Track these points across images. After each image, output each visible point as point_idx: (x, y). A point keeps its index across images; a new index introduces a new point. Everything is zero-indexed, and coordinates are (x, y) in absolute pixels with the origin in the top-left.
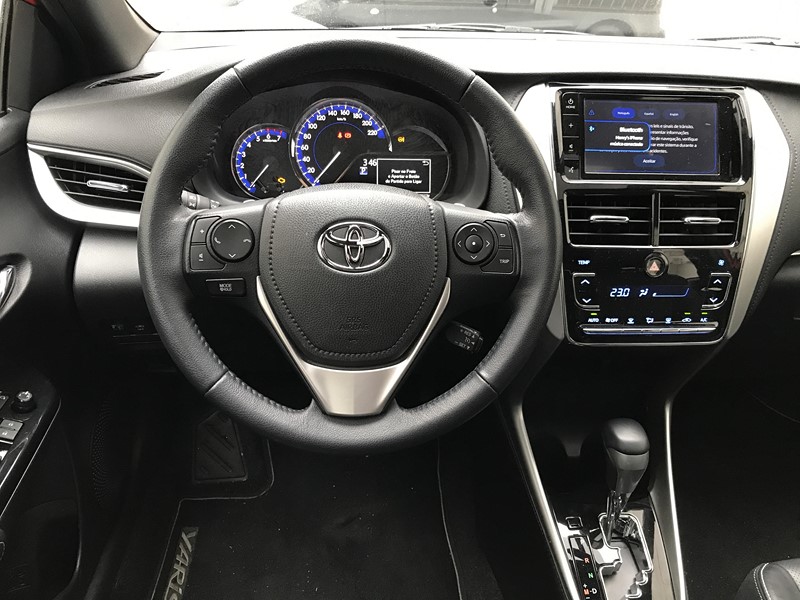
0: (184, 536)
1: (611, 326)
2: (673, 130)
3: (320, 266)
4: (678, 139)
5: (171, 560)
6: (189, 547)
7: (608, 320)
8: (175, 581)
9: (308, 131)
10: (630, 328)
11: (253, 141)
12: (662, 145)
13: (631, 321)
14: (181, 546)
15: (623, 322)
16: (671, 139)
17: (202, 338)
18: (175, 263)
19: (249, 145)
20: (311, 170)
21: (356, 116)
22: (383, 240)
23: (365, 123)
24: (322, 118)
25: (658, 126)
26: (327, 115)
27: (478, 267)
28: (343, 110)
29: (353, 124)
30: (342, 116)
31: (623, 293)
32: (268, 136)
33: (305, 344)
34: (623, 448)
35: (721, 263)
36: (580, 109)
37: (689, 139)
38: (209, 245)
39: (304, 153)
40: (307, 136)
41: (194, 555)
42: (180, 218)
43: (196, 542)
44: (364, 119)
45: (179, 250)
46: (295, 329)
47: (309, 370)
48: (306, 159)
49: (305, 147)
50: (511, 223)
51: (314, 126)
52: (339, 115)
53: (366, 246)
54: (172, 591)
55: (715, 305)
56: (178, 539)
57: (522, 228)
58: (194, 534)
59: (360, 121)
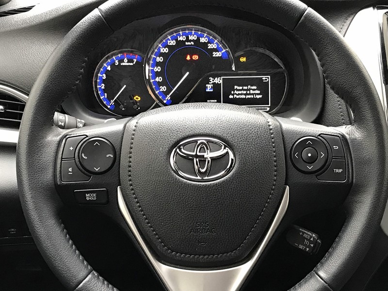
3: (172, 177)
9: (161, 55)
11: (113, 65)
17: (71, 242)
18: (48, 176)
19: (109, 68)
20: (163, 89)
21: (203, 40)
22: (227, 153)
23: (210, 46)
24: (172, 43)
26: (177, 40)
27: (314, 176)
28: (192, 35)
29: (200, 47)
30: (190, 41)
32: (126, 60)
33: (160, 247)
38: (77, 160)
39: (157, 74)
40: (159, 59)
42: (53, 137)
44: (209, 42)
45: (51, 164)
46: (151, 234)
47: (163, 270)
48: (159, 79)
49: (158, 69)
50: (343, 136)
51: (166, 50)
52: (188, 40)
53: (213, 159)
57: (354, 140)
59: (205, 44)
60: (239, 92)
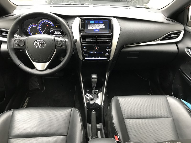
0: (27, 98)
1: (90, 58)
2: (101, 25)
4: (102, 26)
5: (24, 102)
6: (28, 100)
7: (89, 57)
8: (25, 105)
9: (41, 25)
10: (93, 58)
11: (31, 27)
12: (99, 28)
13: (93, 57)
14: (26, 100)
15: (92, 57)
16: (100, 27)
19: (30, 27)
20: (41, 32)
21: (49, 22)
22: (44, 43)
23: (50, 23)
24: (43, 23)
25: (98, 24)
26: (44, 22)
27: (60, 47)
29: (48, 24)
31: (92, 52)
32: (34, 26)
33: (33, 59)
34: (93, 78)
35: (108, 47)
36: (84, 21)
37: (104, 26)
38: (18, 44)
39: (40, 29)
40: (40, 26)
41: (28, 101)
42: (13, 40)
43: (29, 99)
45: (13, 44)
48: (40, 30)
49: (40, 28)
50: (65, 41)
51: (42, 24)
52: (46, 22)
54: (24, 106)
55: (107, 54)
56: (26, 99)
58: (29, 98)
59: (49, 23)
60: (56, 33)
